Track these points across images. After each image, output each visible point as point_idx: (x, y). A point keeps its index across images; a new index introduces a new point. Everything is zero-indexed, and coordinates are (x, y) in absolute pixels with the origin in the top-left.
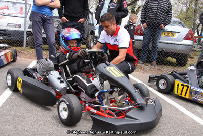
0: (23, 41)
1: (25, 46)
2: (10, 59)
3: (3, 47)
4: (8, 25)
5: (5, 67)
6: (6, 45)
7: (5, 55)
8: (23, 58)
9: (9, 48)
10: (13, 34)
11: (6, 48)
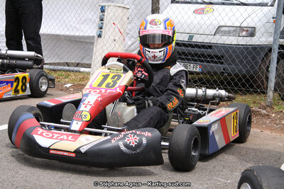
0: (267, 78)
1: (270, 93)
2: (233, 135)
3: (214, 97)
4: (218, 30)
5: (220, 157)
6: (223, 92)
7: (222, 121)
8: (267, 132)
9: (230, 99)
10: (230, 56)
11: (222, 99)
